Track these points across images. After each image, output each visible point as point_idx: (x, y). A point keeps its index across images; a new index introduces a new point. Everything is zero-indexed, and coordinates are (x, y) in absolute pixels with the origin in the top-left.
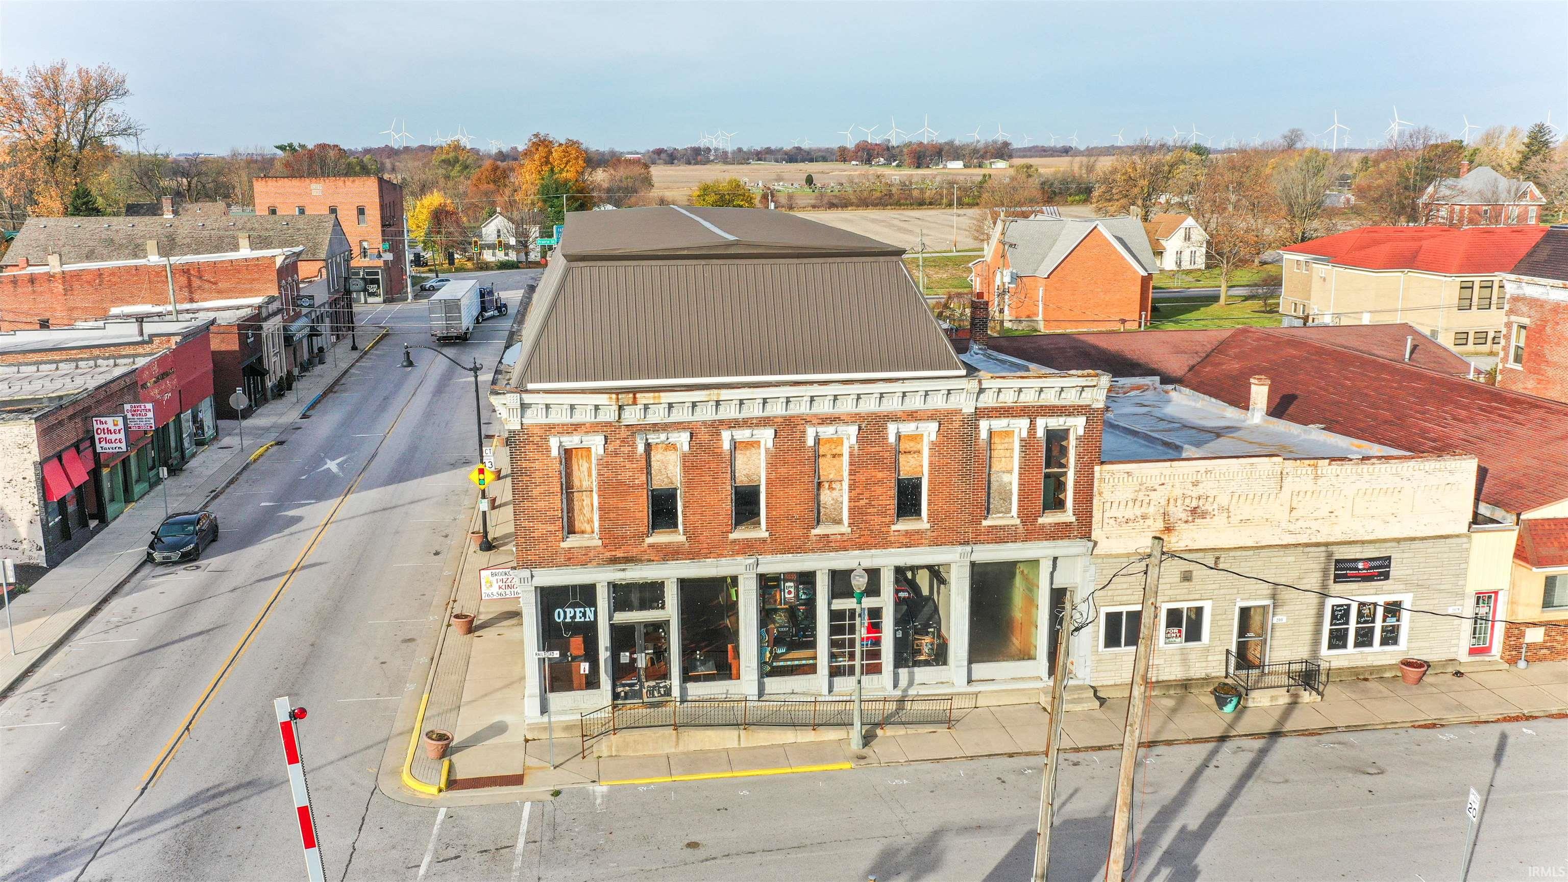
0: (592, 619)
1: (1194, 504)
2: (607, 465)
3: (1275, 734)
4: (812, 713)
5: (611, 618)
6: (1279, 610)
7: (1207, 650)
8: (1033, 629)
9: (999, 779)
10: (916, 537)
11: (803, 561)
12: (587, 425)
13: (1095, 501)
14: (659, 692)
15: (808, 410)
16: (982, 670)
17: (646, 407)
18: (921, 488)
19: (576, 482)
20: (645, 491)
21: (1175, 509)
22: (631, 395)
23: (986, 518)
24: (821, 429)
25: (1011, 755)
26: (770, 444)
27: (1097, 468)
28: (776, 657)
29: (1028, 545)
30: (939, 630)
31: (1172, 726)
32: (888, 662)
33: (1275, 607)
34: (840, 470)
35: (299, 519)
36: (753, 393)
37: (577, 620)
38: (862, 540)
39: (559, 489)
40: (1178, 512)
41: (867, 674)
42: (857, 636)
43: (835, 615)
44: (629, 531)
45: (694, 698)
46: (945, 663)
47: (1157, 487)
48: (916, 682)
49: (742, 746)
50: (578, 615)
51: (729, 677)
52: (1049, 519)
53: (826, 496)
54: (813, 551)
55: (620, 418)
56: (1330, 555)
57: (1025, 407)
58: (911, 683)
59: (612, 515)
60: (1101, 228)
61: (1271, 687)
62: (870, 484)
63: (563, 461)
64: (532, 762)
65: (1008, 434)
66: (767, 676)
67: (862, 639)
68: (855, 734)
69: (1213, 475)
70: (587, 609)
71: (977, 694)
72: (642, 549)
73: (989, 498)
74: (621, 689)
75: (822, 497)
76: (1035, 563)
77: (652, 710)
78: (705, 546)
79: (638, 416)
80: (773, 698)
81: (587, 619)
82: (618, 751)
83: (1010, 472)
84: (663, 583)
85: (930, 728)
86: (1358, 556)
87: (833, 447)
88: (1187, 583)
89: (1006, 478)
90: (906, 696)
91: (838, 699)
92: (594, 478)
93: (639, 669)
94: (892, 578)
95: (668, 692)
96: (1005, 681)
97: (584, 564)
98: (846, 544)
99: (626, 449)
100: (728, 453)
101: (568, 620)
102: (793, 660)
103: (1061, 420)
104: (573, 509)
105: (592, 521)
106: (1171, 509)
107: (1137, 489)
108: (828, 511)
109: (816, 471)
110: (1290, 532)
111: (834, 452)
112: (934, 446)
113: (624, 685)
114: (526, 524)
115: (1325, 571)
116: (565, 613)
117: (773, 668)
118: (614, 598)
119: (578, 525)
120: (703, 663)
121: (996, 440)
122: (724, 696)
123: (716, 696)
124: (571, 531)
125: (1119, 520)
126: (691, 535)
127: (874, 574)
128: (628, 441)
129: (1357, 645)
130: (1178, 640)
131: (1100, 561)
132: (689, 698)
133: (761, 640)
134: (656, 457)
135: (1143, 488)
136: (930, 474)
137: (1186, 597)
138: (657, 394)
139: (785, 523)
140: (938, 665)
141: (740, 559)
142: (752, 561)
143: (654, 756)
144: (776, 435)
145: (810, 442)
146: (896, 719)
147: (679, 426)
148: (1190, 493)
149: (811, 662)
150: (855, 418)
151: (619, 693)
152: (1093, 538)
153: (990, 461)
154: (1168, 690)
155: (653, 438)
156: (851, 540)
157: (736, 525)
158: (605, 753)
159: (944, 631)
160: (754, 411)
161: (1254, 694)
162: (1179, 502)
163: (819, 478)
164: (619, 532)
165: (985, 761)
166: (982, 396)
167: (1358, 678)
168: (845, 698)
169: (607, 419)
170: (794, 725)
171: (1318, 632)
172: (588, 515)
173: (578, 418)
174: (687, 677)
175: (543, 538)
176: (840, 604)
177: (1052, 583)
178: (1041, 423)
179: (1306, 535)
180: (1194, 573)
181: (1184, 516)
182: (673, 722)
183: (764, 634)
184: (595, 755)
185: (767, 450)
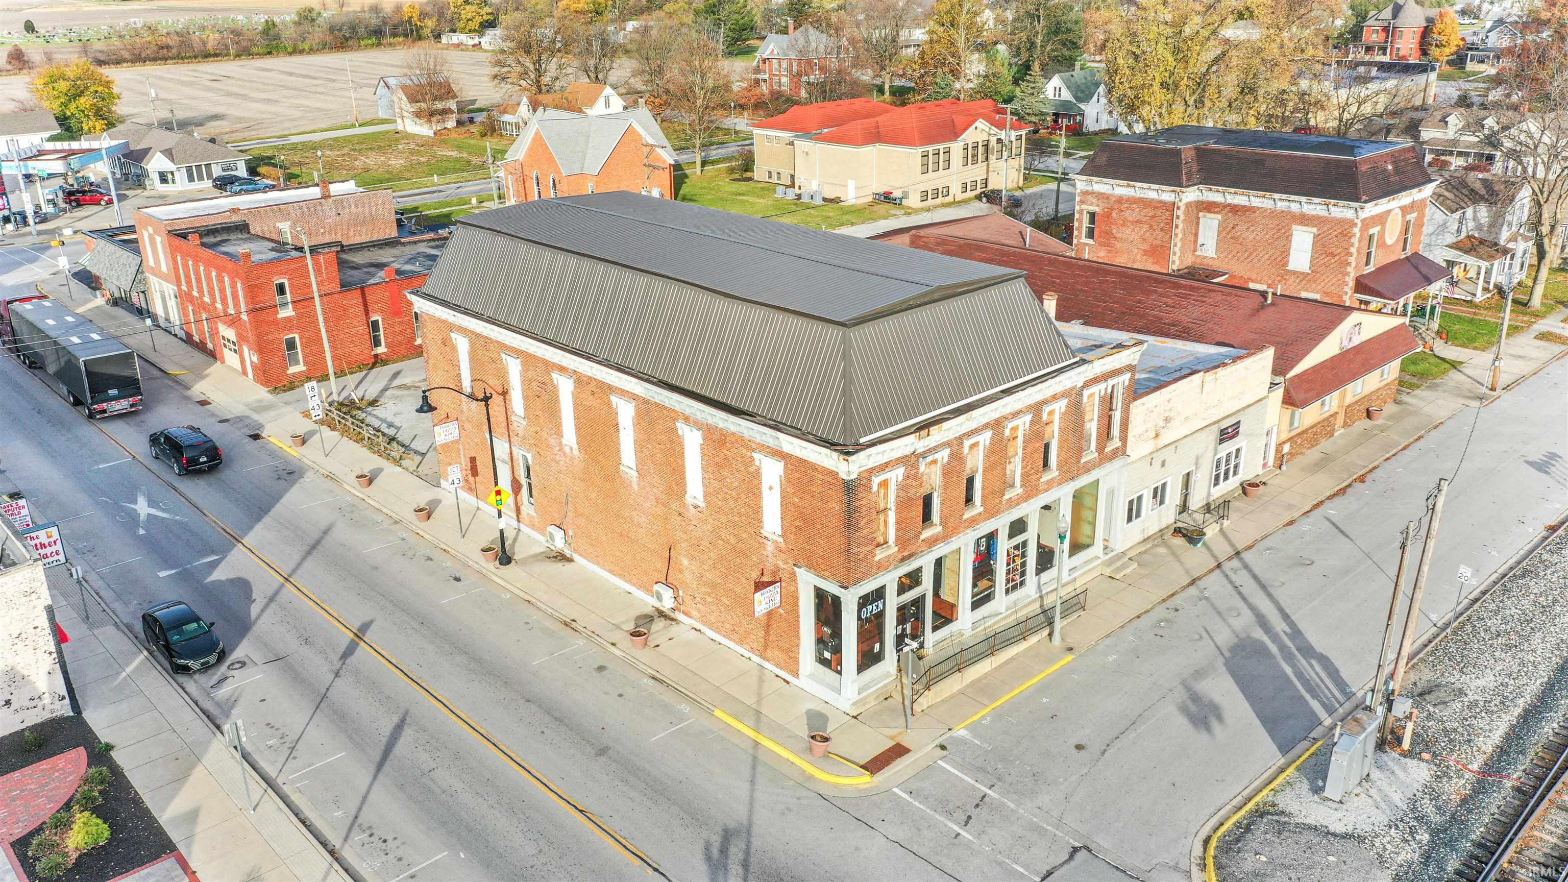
0: (882, 609)
1: (1167, 415)
2: (903, 488)
3: (1237, 554)
5: (897, 604)
10: (1051, 483)
11: (998, 521)
12: (894, 461)
13: (1129, 428)
16: (1071, 562)
18: (1051, 447)
20: (921, 500)
22: (926, 430)
23: (1082, 457)
25: (1138, 617)
26: (988, 442)
27: (1131, 406)
29: (1101, 468)
33: (1196, 469)
34: (1016, 448)
36: (988, 408)
38: (1027, 494)
44: (912, 533)
45: (933, 644)
46: (1054, 565)
47: (1154, 409)
48: (1042, 584)
49: (993, 668)
50: (874, 609)
54: (1004, 511)
55: (915, 449)
56: (1219, 428)
57: (1104, 374)
59: (904, 525)
60: (636, 126)
62: (1032, 453)
64: (886, 731)
68: (1057, 633)
70: (879, 602)
72: (918, 545)
78: (951, 529)
80: (976, 626)
81: (879, 610)
83: (1091, 421)
84: (923, 566)
85: (1076, 614)
86: (1229, 425)
87: (1014, 432)
92: (891, 500)
95: (922, 646)
96: (1082, 565)
97: (886, 569)
98: (1019, 500)
99: (914, 472)
101: (868, 615)
103: (1119, 378)
105: (886, 534)
109: (1007, 453)
110: (1204, 419)
111: (1014, 436)
112: (1063, 415)
114: (855, 550)
115: (1216, 439)
116: (867, 610)
122: (950, 635)
123: (945, 637)
126: (944, 524)
128: (915, 465)
130: (1156, 507)
135: (1148, 412)
136: (1059, 435)
138: (940, 425)
139: (991, 496)
142: (974, 531)
143: (954, 696)
144: (992, 435)
145: (1007, 433)
147: (943, 445)
148: (1166, 408)
150: (1029, 408)
152: (1127, 454)
153: (1084, 417)
154: (1154, 542)
155: (930, 459)
156: (1022, 497)
157: (964, 509)
162: (1162, 416)
164: (906, 537)
169: (908, 452)
171: (1211, 479)
175: (865, 558)
178: (1110, 384)
179: (1210, 419)
181: (1162, 424)
185: (985, 446)
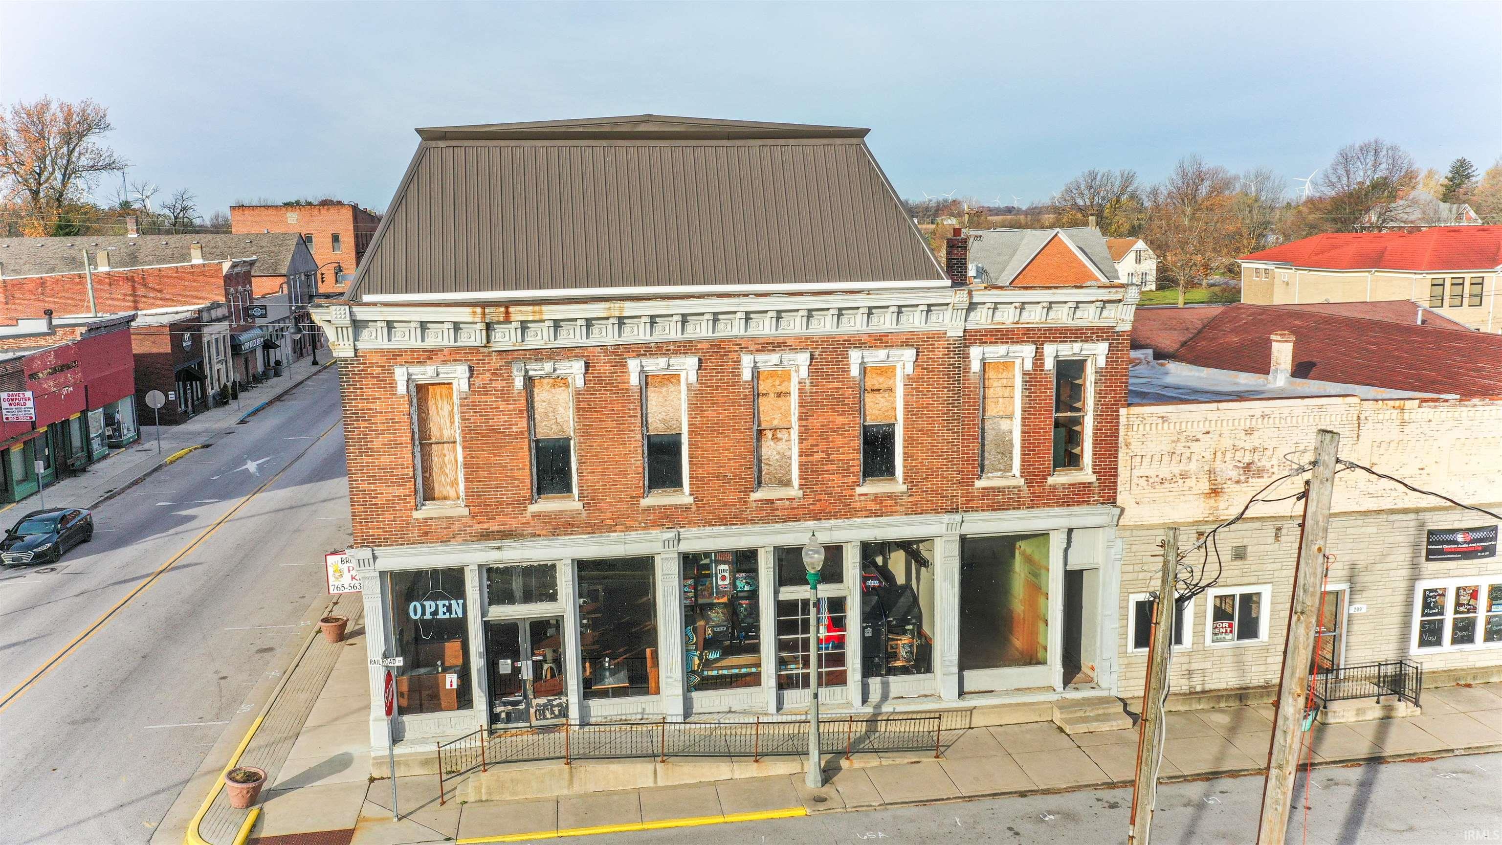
0: (460, 615)
1: (1247, 460)
2: (473, 406)
3: (1375, 761)
4: (754, 738)
5: (484, 614)
6: (1357, 597)
7: (1266, 649)
8: (1041, 625)
9: (1010, 829)
10: (888, 503)
11: (741, 535)
12: (446, 351)
13: (1120, 455)
14: (552, 712)
15: (742, 332)
16: (976, 678)
17: (524, 326)
18: (894, 437)
19: (435, 432)
20: (526, 441)
21: (1223, 466)
22: (502, 309)
23: (979, 477)
24: (760, 358)
25: (1023, 794)
26: (693, 378)
27: (1123, 411)
28: (707, 664)
29: (1036, 512)
30: (920, 627)
31: (1233, 751)
32: (854, 670)
33: (1352, 592)
34: (786, 414)
35: (191, 518)
36: (668, 307)
37: (440, 616)
38: (818, 506)
39: (408, 440)
40: (1228, 470)
41: (827, 685)
42: (812, 635)
43: (784, 608)
44: (507, 495)
45: (599, 720)
46: (929, 670)
47: (1200, 436)
48: (892, 695)
49: (660, 783)
50: (441, 610)
51: (646, 692)
52: (1061, 478)
53: (769, 449)
54: (752, 521)
55: (488, 341)
56: (1422, 525)
57: (1029, 329)
58: (885, 697)
59: (483, 475)
61: (1356, 697)
62: (825, 432)
63: (415, 401)
64: (371, 810)
65: (1006, 365)
66: (696, 690)
67: (819, 641)
68: (812, 765)
69: (1271, 420)
70: (453, 602)
71: (971, 710)
72: (524, 520)
73: (983, 451)
74: (502, 708)
75: (764, 451)
76: (1042, 536)
77: (541, 736)
78: (609, 515)
79: (513, 339)
80: (704, 718)
81: (454, 616)
82: (490, 794)
83: (1010, 417)
84: (554, 566)
85: (912, 757)
86: (1456, 526)
87: (777, 383)
88: (1239, 563)
89: (1005, 425)
90: (880, 714)
91: (789, 718)
92: (457, 424)
93: (525, 681)
94: (858, 558)
95: (564, 712)
96: (1007, 692)
97: (445, 541)
98: (796, 512)
99: (499, 384)
100: (637, 390)
101: (428, 616)
102: (732, 667)
103: (1077, 347)
104: (431, 468)
105: (457, 484)
106: (1218, 465)
107: (1175, 438)
108: (772, 469)
109: (755, 415)
110: (1371, 495)
111: (780, 389)
112: (910, 381)
113: (505, 704)
114: (365, 486)
115: (1415, 546)
116: (423, 607)
117: (704, 679)
118: (488, 586)
119: (438, 489)
120: (613, 673)
121: (991, 374)
122: (640, 717)
123: (629, 717)
124: (429, 495)
125: (1151, 480)
126: (589, 501)
127: (834, 553)
128: (502, 373)
129: (1455, 641)
130: (1229, 636)
131: (1128, 533)
132: (593, 720)
133: (686, 641)
134: (541, 395)
135: (1182, 438)
136: (906, 418)
137: (1239, 581)
138: (537, 308)
139: (716, 484)
140: (919, 672)
141: (655, 532)
142: (671, 534)
143: (538, 800)
144: (700, 366)
145: (747, 375)
146: (866, 744)
147: (569, 353)
148: (1241, 444)
149: (754, 670)
150: (805, 343)
151: (498, 715)
152: (1118, 504)
153: (984, 403)
154: (1219, 702)
155: (535, 369)
156: (803, 507)
157: (650, 488)
158: (472, 798)
159: (926, 628)
160: (670, 332)
161: (1334, 706)
162: (1229, 456)
163: (759, 425)
164: (491, 497)
165: (988, 803)
166: (972, 314)
167: (1458, 684)
168: (798, 718)
169: (472, 342)
170: (730, 755)
171: (1406, 625)
172: (451, 475)
173: (433, 340)
174: (589, 690)
175: (390, 505)
176: (790, 593)
177: (1066, 564)
178: (1050, 350)
179: (1391, 499)
180: (1249, 549)
181: (1234, 474)
182: (564, 754)
183: (691, 634)
184: (459, 800)
185: (689, 386)
